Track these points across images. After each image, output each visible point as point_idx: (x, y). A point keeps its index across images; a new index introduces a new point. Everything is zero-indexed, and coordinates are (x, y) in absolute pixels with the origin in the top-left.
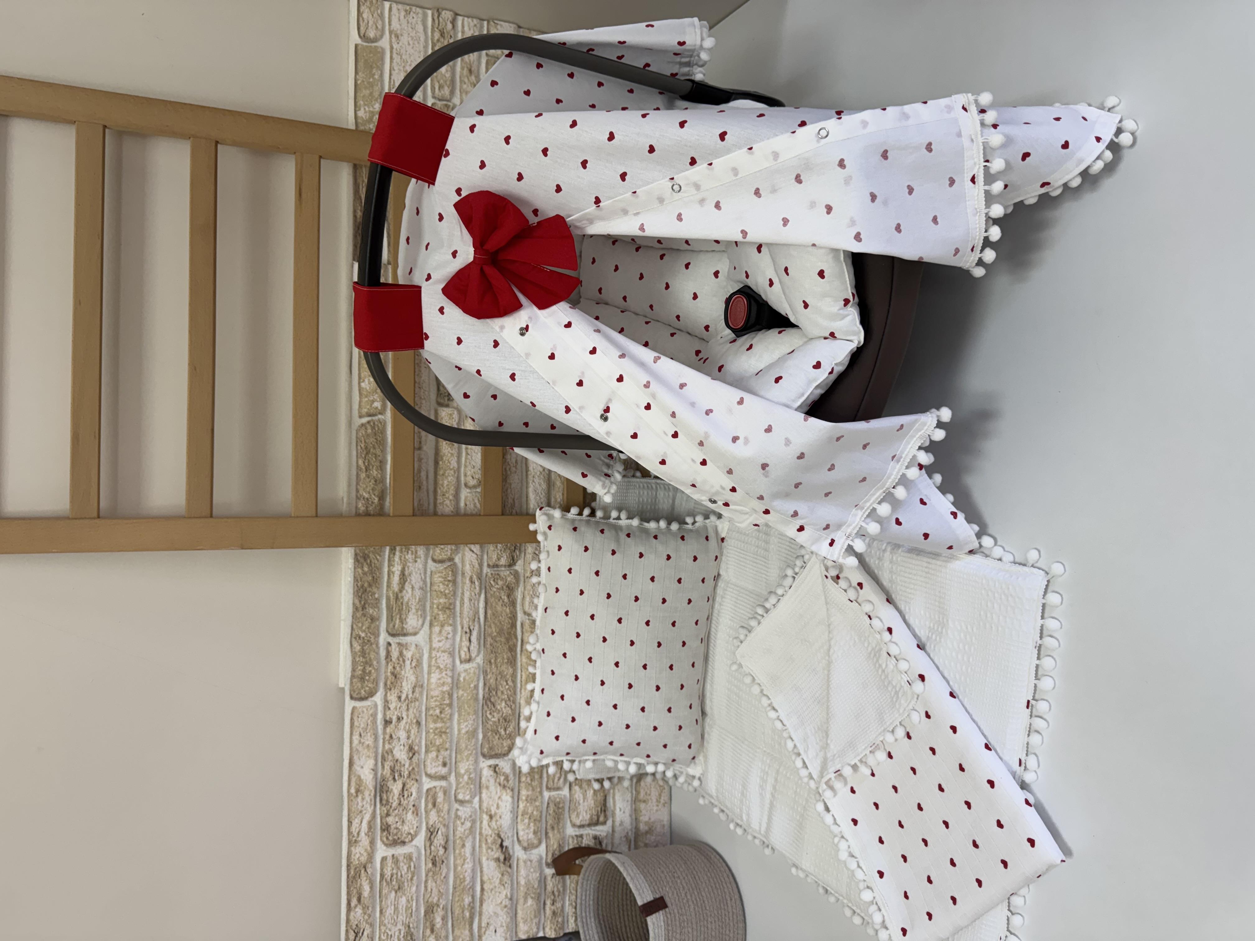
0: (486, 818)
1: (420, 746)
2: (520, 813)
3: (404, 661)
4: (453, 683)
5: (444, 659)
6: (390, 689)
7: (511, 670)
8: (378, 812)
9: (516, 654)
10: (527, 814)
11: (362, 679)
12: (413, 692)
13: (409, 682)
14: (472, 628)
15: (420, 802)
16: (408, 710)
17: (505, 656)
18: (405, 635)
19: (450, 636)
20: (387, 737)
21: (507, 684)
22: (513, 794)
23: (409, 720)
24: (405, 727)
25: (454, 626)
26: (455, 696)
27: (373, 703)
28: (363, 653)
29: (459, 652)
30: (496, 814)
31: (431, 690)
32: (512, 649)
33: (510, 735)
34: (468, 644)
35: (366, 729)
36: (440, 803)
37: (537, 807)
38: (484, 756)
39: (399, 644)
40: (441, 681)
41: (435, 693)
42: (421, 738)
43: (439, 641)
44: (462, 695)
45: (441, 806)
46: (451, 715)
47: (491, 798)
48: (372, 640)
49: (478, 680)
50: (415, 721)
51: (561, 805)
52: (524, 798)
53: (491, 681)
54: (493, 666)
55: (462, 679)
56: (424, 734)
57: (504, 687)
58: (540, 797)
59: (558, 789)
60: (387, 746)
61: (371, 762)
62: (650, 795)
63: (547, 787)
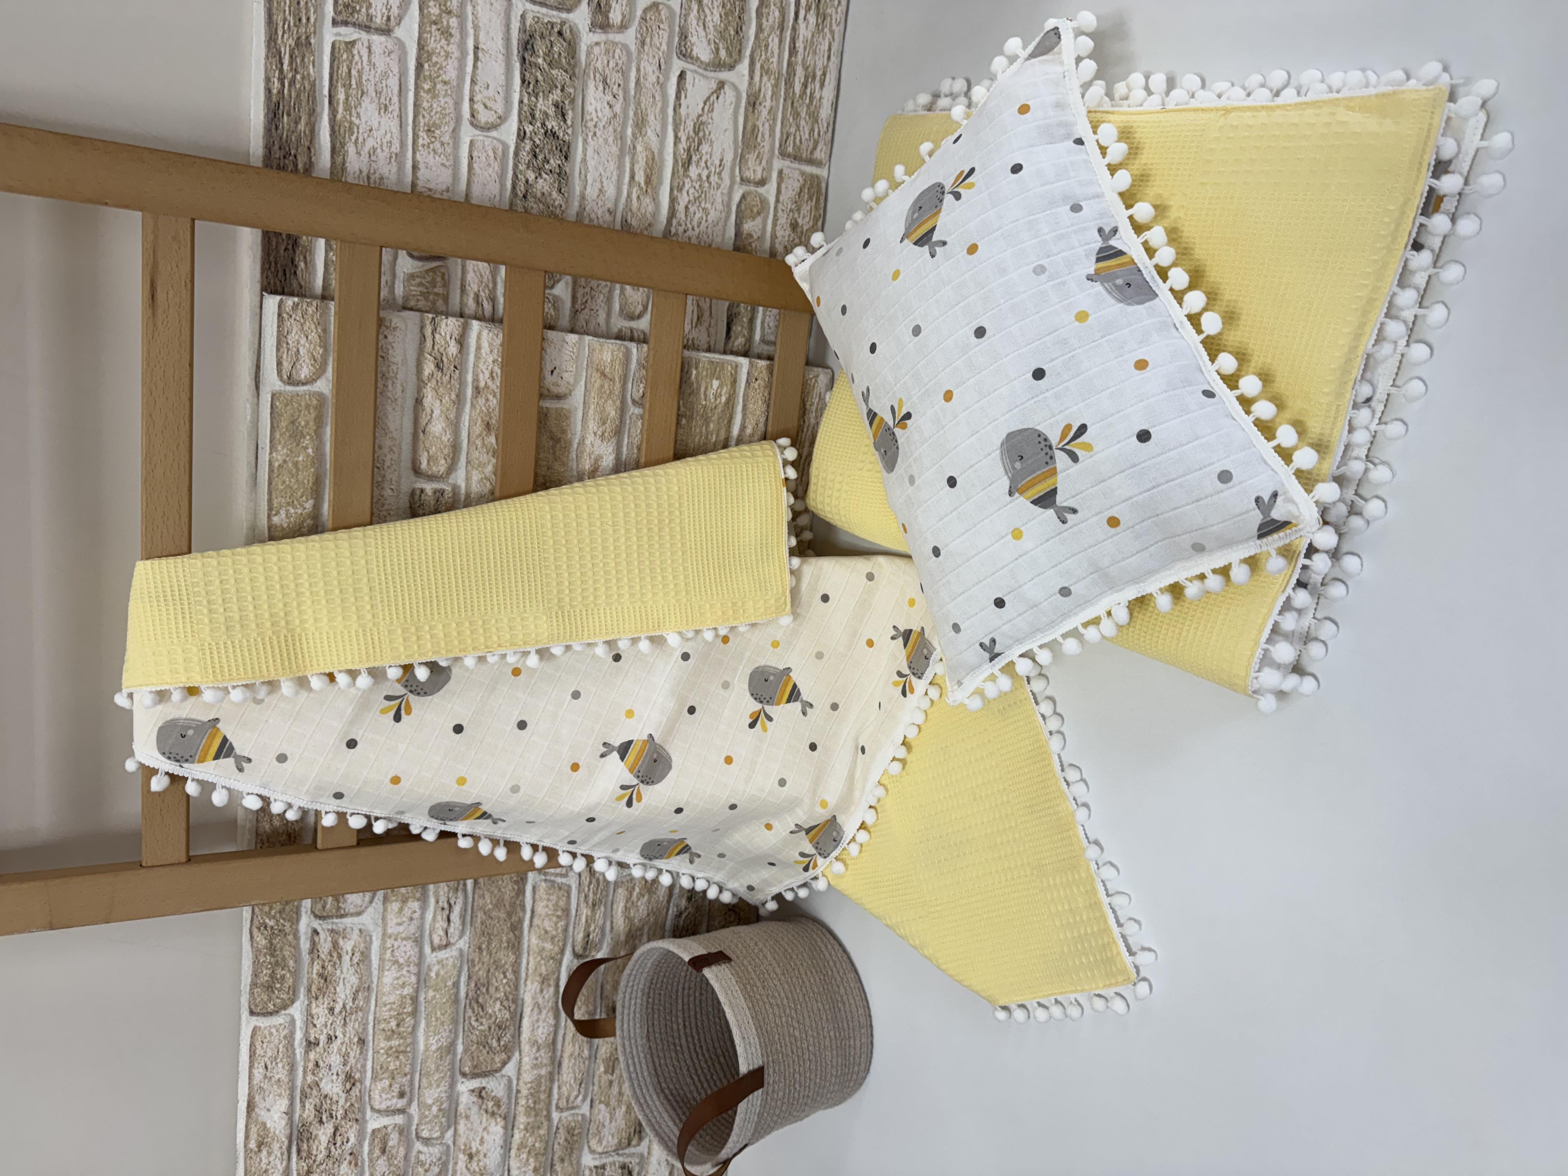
0: (462, 1158)
1: (363, 1071)
2: (515, 1146)
3: (340, 957)
4: (418, 982)
5: (407, 950)
6: (317, 999)
7: (512, 958)
8: (294, 1169)
9: (522, 933)
10: (525, 1147)
11: (269, 988)
12: (354, 1000)
13: (348, 986)
14: (452, 902)
15: (361, 1146)
16: (345, 1024)
17: (504, 939)
18: (342, 916)
19: (417, 915)
20: (311, 1065)
21: (505, 977)
22: (506, 1123)
23: (347, 1039)
24: (340, 1050)
25: (423, 900)
26: (422, 998)
27: (288, 1019)
28: (272, 949)
29: (430, 935)
30: (478, 1151)
31: (384, 994)
32: (516, 928)
33: (506, 1046)
34: (445, 925)
35: (276, 1059)
36: (393, 1147)
37: (540, 1136)
38: (464, 1075)
39: (332, 931)
40: (400, 982)
41: (391, 999)
42: (366, 1060)
43: (400, 924)
44: (434, 997)
45: (394, 1151)
46: (415, 1028)
47: (471, 1130)
48: (287, 928)
49: (459, 976)
50: (356, 1040)
51: (577, 1131)
52: (522, 1127)
53: (481, 973)
54: (484, 953)
55: (433, 975)
56: (370, 1053)
57: (500, 982)
58: (546, 1123)
59: (573, 1108)
60: (310, 1078)
61: (283, 1104)
63: (557, 1107)
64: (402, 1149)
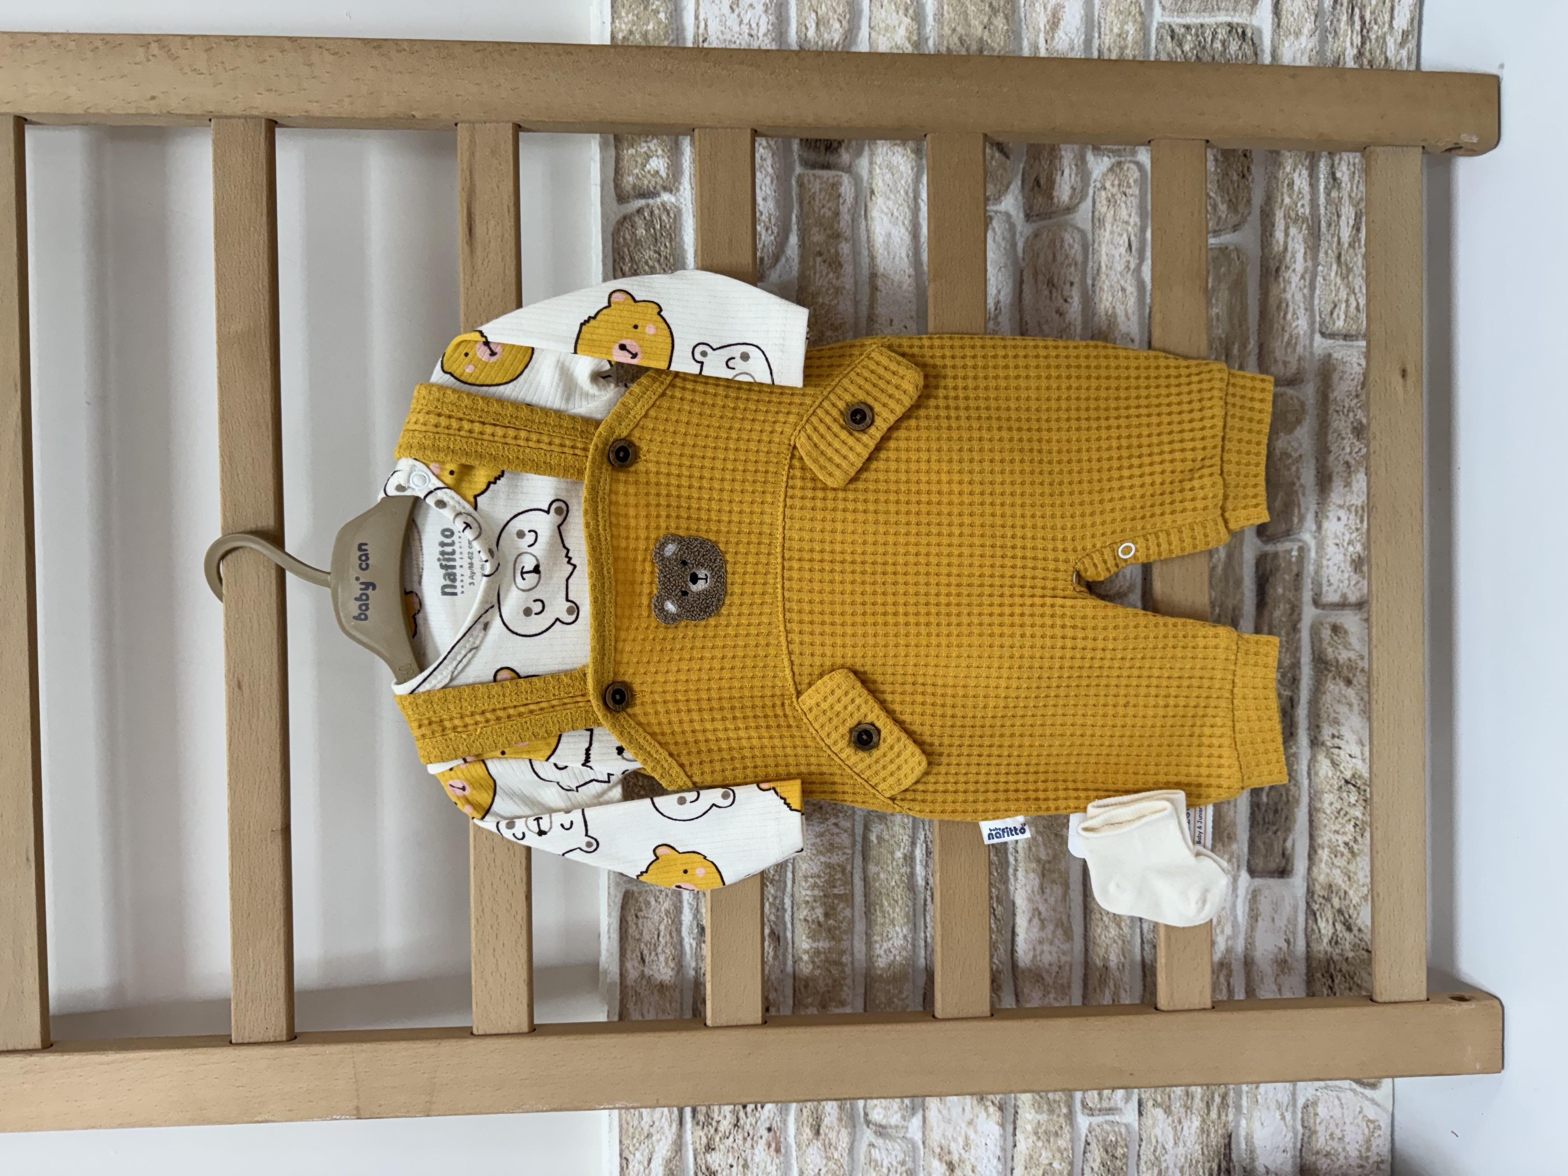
0: (938, 1168)
2: (1020, 1161)
8: (688, 1137)
10: (1038, 1165)
15: (785, 1122)
30: (962, 1160)
36: (832, 1128)
37: (1059, 1150)
45: (832, 1135)
47: (949, 1121)
51: (1120, 1152)
52: (1029, 1128)
58: (1067, 1129)
59: (1110, 1111)
62: (1341, 1139)
63: (1084, 1105)
64: (844, 1133)
